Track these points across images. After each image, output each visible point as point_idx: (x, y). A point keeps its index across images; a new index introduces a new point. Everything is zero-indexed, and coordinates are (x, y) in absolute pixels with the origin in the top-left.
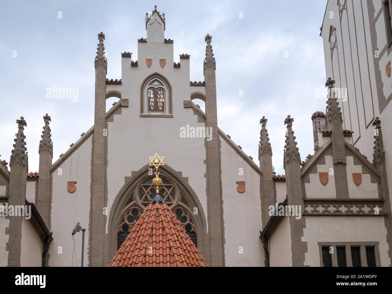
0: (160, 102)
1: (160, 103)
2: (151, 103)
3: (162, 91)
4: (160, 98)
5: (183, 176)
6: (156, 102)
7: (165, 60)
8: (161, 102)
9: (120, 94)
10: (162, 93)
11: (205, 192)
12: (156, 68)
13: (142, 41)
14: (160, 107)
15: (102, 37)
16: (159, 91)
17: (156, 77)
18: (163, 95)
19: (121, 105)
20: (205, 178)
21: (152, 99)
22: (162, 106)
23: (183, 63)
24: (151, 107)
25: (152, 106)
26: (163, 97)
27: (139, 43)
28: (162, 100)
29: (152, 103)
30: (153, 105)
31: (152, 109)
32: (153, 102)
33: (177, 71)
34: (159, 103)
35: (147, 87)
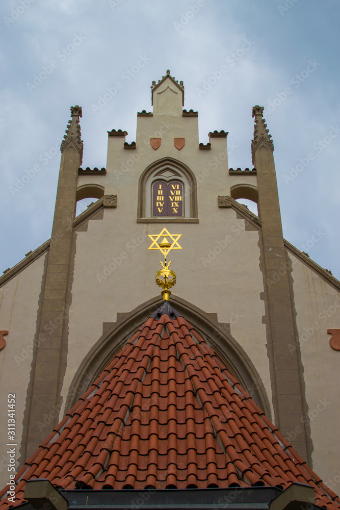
0: (174, 201)
1: (175, 203)
2: (157, 203)
3: (178, 186)
4: (175, 195)
5: (220, 320)
6: (167, 202)
7: (184, 139)
8: (177, 202)
9: (103, 189)
10: (178, 188)
11: (266, 350)
12: (168, 150)
13: (143, 114)
14: (174, 209)
15: (78, 111)
16: (173, 186)
17: (168, 164)
18: (179, 191)
19: (102, 205)
20: (265, 325)
21: (160, 197)
22: (177, 207)
23: (216, 143)
24: (159, 209)
25: (161, 208)
26: (179, 194)
27: (139, 118)
28: (177, 199)
29: (160, 203)
30: (161, 205)
31: (160, 211)
32: (162, 202)
33: (205, 155)
34: (173, 203)
35: (152, 179)
